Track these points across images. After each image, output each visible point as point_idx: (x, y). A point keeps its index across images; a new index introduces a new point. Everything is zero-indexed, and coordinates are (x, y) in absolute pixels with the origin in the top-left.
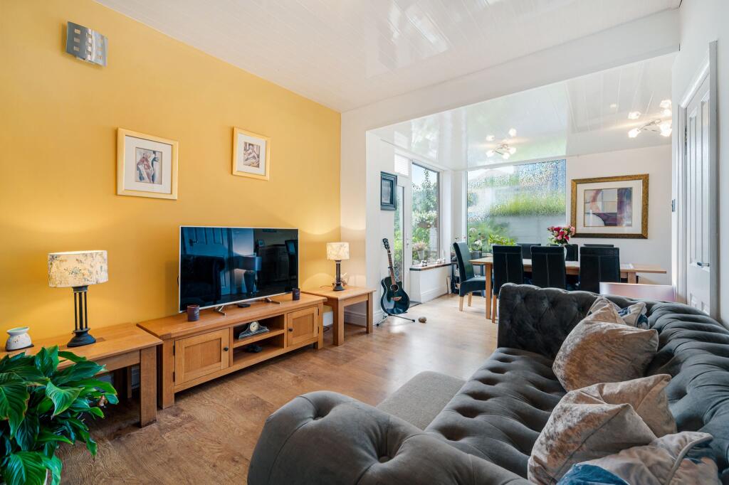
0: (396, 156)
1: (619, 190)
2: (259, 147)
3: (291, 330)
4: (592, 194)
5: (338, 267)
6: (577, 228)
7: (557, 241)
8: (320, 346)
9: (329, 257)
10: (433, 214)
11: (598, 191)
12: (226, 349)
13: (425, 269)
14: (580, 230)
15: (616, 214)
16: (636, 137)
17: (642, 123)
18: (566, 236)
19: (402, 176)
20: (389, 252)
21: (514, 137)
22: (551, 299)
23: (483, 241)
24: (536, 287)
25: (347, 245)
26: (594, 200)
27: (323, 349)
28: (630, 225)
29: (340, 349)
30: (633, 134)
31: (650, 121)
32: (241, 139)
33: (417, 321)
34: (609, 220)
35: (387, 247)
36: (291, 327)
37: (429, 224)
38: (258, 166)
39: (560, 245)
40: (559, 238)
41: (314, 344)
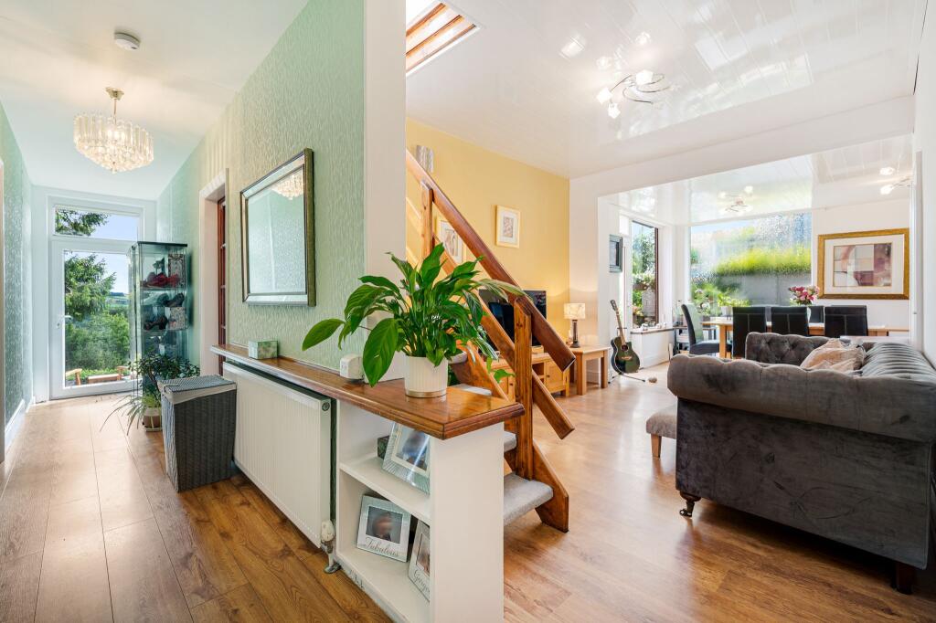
0: (621, 217)
1: (875, 245)
2: (512, 220)
3: (549, 376)
4: (844, 250)
5: (575, 325)
6: (825, 289)
7: (800, 302)
8: (567, 394)
9: (566, 317)
10: (650, 274)
11: (850, 247)
12: (512, 384)
13: (647, 333)
14: (829, 290)
15: (872, 272)
16: (889, 195)
17: (897, 179)
18: (810, 296)
19: (626, 236)
20: (618, 313)
21: (751, 195)
22: (792, 342)
23: (711, 304)
24: (778, 335)
25: (584, 305)
26: (846, 257)
27: (570, 396)
28: (889, 285)
29: (584, 397)
30: (886, 190)
31: (905, 178)
32: (502, 213)
33: (647, 381)
34: (863, 279)
35: (615, 308)
36: (548, 374)
37: (645, 286)
38: (512, 236)
39: (803, 306)
40: (803, 298)
41: (562, 392)
